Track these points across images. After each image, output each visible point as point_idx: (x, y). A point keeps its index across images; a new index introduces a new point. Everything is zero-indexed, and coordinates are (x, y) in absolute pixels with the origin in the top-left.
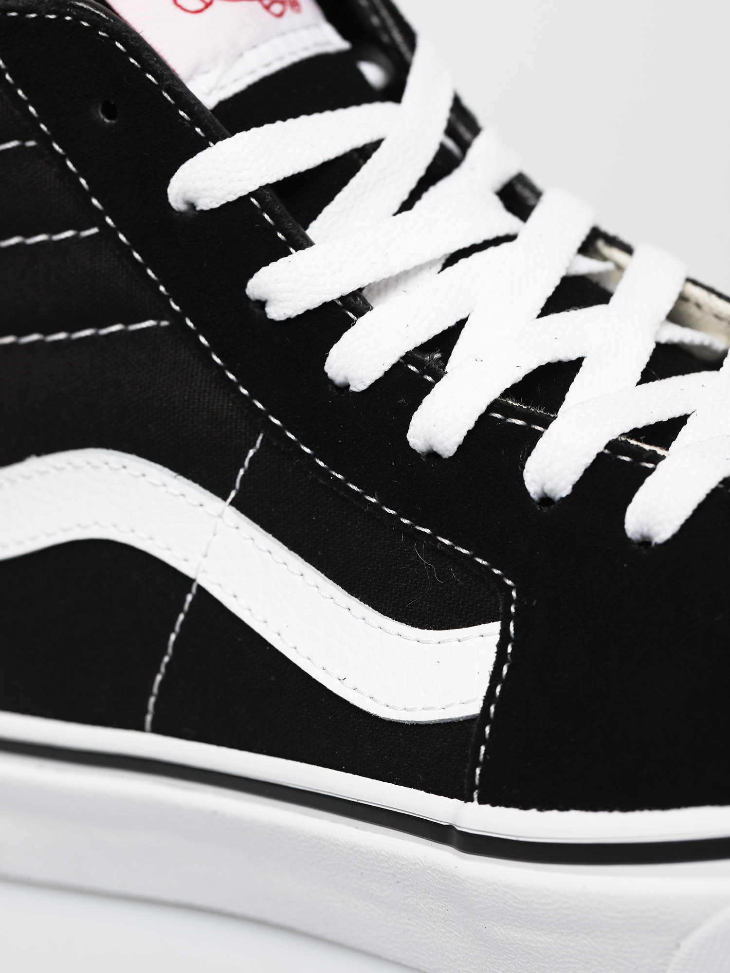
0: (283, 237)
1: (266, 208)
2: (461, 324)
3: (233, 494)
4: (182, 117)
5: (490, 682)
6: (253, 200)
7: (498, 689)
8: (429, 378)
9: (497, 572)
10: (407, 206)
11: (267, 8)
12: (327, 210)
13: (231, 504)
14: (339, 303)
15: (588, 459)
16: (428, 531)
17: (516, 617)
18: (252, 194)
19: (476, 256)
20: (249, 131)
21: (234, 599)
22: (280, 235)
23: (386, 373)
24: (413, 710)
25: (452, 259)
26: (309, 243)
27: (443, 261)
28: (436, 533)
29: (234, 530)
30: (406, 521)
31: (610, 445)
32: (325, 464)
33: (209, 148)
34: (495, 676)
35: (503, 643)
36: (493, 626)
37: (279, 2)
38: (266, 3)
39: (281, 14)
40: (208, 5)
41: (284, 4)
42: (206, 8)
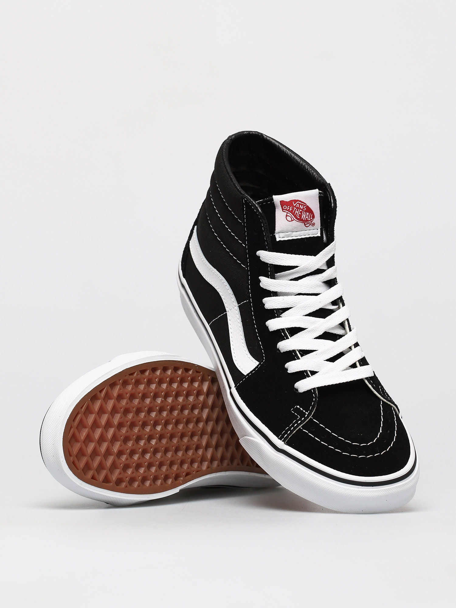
0: (270, 274)
1: (270, 267)
2: (290, 308)
3: (240, 305)
4: (266, 243)
6: (269, 265)
7: (250, 374)
8: (276, 315)
9: (264, 355)
11: (305, 225)
14: (271, 292)
16: (259, 339)
20: (277, 253)
23: (271, 309)
24: (238, 366)
25: (299, 294)
28: (260, 341)
29: (236, 310)
30: (258, 335)
32: (253, 314)
33: (267, 251)
34: (251, 372)
35: (256, 368)
36: (258, 363)
37: (309, 224)
38: (306, 224)
39: (308, 227)
40: (292, 221)
41: (310, 224)
42: (291, 221)
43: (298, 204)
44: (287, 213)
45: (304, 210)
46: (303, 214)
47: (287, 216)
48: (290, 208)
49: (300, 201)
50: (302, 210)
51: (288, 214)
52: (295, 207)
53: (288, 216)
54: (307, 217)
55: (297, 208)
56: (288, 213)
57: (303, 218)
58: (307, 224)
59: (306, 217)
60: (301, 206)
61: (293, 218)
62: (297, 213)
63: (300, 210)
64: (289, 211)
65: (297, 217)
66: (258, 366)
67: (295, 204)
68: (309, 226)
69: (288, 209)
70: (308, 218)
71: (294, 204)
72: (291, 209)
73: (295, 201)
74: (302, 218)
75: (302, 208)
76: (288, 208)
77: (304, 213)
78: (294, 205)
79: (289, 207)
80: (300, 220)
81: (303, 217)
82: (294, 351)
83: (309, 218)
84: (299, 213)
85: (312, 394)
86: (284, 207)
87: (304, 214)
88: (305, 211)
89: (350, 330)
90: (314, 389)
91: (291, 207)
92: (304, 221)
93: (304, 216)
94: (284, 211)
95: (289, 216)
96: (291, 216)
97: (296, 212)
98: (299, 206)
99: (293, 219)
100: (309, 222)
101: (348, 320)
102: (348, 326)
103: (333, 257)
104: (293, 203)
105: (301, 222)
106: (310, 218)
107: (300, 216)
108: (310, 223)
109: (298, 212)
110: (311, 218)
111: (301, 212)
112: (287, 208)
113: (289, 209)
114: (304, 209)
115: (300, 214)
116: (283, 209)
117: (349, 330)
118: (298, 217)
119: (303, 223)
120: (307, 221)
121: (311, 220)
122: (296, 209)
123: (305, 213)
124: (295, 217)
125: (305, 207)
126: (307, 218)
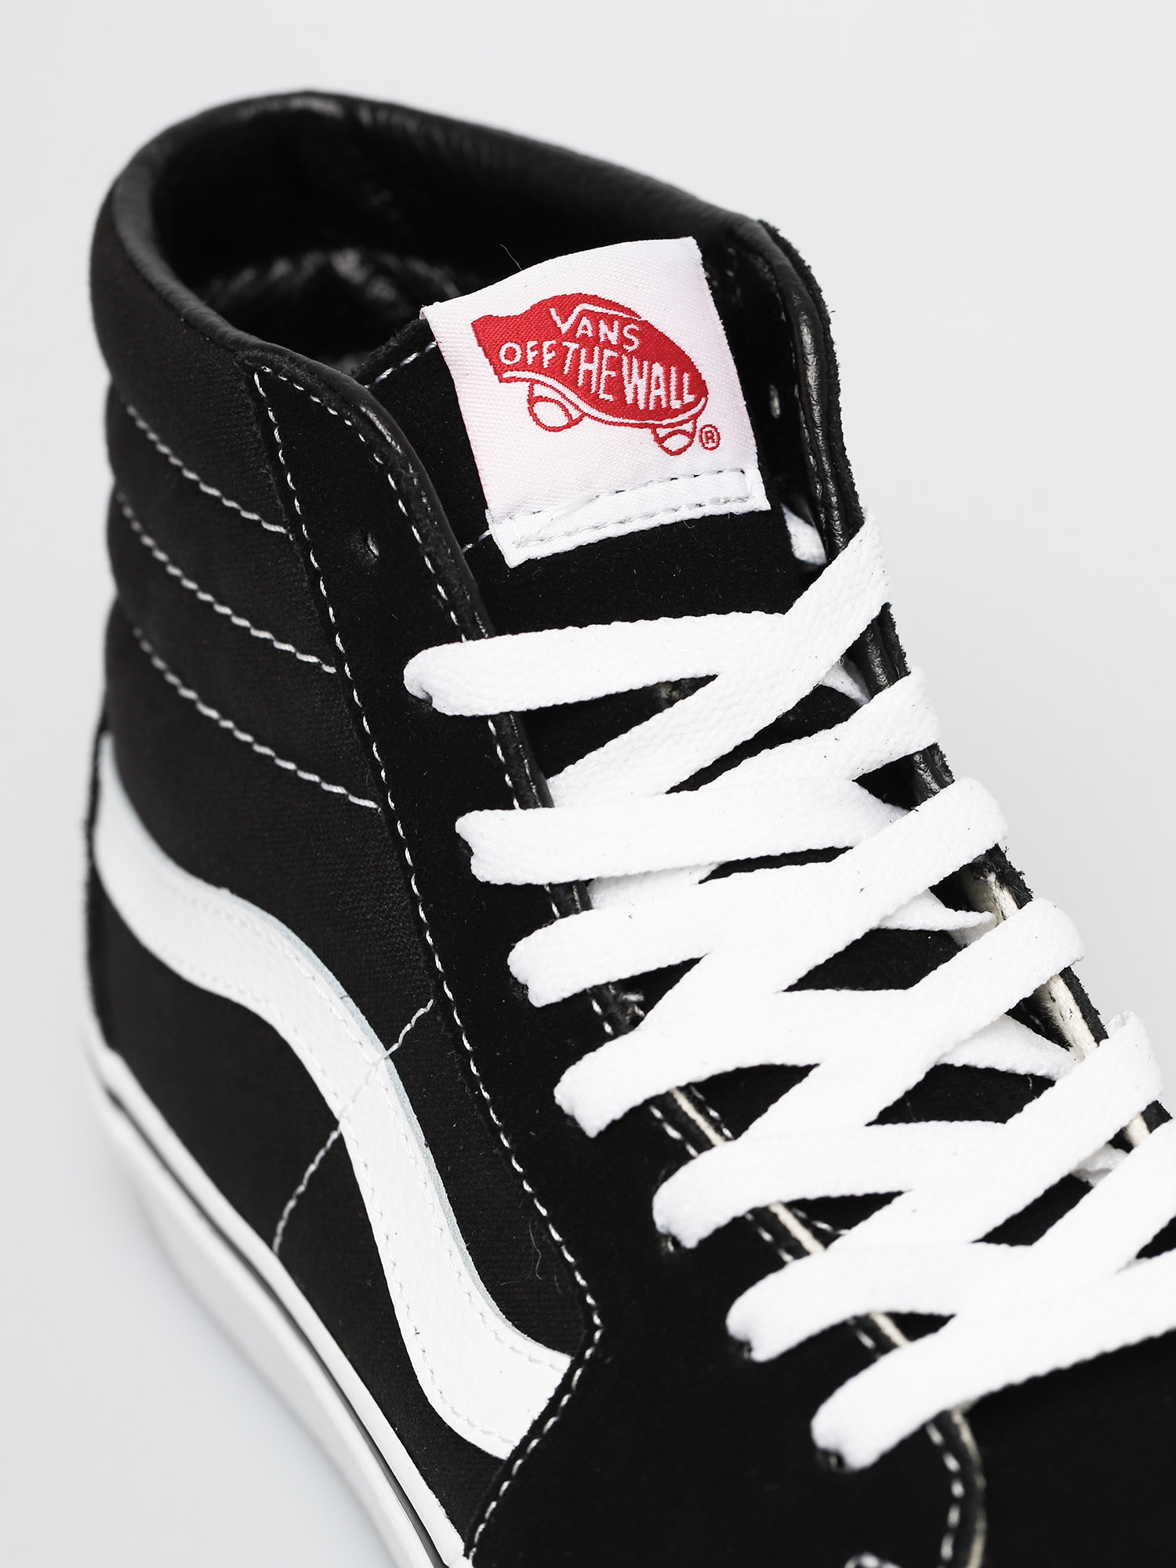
0: (510, 782)
1: (501, 739)
2: (689, 965)
3: (395, 1047)
4: (439, 594)
5: (529, 1432)
6: (490, 724)
7: (534, 1443)
8: (608, 1028)
9: (590, 1300)
10: (693, 783)
11: (660, 441)
12: (592, 756)
13: (391, 1056)
14: (548, 889)
15: (722, 1219)
16: (544, 1212)
17: (589, 1365)
18: (492, 717)
19: (761, 873)
20: (515, 636)
21: (364, 1169)
22: (507, 778)
23: (564, 1000)
24: (457, 1414)
25: (725, 870)
26: (546, 801)
27: (714, 868)
28: (550, 1218)
29: (384, 1090)
30: (527, 1188)
31: (754, 1211)
32: (477, 1071)
33: (459, 643)
34: (536, 1427)
35: (561, 1391)
36: (561, 1362)
37: (684, 432)
38: (662, 432)
39: (679, 452)
40: (573, 423)
41: (691, 436)
42: (568, 426)
43: (585, 321)
44: (533, 382)
45: (630, 349)
46: (630, 375)
47: (532, 401)
48: (539, 347)
49: (594, 300)
50: (619, 348)
51: (536, 386)
52: (571, 335)
53: (541, 399)
54: (661, 392)
55: (584, 341)
56: (538, 382)
57: (636, 400)
58: (670, 435)
59: (654, 393)
60: (603, 327)
61: (577, 407)
62: (589, 373)
63: (607, 353)
64: (537, 367)
65: (597, 395)
66: (568, 1377)
67: (564, 320)
68: (684, 449)
69: (530, 362)
70: (668, 396)
71: (559, 325)
72: (547, 357)
73: (565, 303)
74: (629, 400)
75: (613, 338)
76: (531, 355)
77: (630, 364)
78: (565, 328)
79: (532, 349)
80: (621, 410)
81: (636, 393)
82: (763, 1216)
83: (673, 394)
84: (605, 373)
85: (937, 1453)
86: (502, 353)
87: (635, 371)
88: (641, 355)
89: (1099, 1033)
90: (942, 1420)
91: (546, 344)
92: (647, 414)
93: (637, 386)
94: (506, 375)
95: (546, 399)
96: (558, 397)
97: (584, 366)
98: (596, 330)
99: (575, 415)
100: (680, 418)
101: (1067, 975)
102: (1078, 1014)
103: (882, 626)
104: (556, 318)
105: (632, 425)
106: (680, 397)
107: (616, 386)
108: (688, 427)
109: (593, 367)
110: (689, 398)
111: (615, 364)
112: (524, 355)
113: (540, 357)
114: (631, 343)
115: (613, 374)
116: (499, 369)
117: (1091, 1038)
118: (602, 396)
119: (640, 426)
120: (662, 412)
121: (686, 408)
122: (577, 352)
123: (641, 368)
124: (586, 393)
125: (631, 331)
126: (658, 398)
